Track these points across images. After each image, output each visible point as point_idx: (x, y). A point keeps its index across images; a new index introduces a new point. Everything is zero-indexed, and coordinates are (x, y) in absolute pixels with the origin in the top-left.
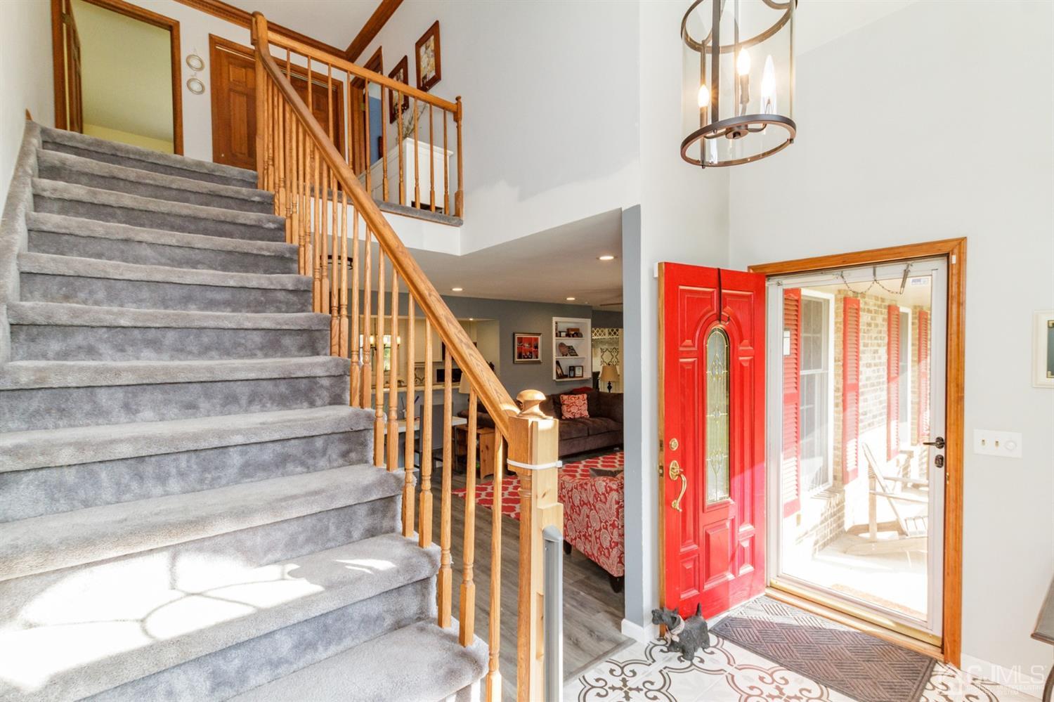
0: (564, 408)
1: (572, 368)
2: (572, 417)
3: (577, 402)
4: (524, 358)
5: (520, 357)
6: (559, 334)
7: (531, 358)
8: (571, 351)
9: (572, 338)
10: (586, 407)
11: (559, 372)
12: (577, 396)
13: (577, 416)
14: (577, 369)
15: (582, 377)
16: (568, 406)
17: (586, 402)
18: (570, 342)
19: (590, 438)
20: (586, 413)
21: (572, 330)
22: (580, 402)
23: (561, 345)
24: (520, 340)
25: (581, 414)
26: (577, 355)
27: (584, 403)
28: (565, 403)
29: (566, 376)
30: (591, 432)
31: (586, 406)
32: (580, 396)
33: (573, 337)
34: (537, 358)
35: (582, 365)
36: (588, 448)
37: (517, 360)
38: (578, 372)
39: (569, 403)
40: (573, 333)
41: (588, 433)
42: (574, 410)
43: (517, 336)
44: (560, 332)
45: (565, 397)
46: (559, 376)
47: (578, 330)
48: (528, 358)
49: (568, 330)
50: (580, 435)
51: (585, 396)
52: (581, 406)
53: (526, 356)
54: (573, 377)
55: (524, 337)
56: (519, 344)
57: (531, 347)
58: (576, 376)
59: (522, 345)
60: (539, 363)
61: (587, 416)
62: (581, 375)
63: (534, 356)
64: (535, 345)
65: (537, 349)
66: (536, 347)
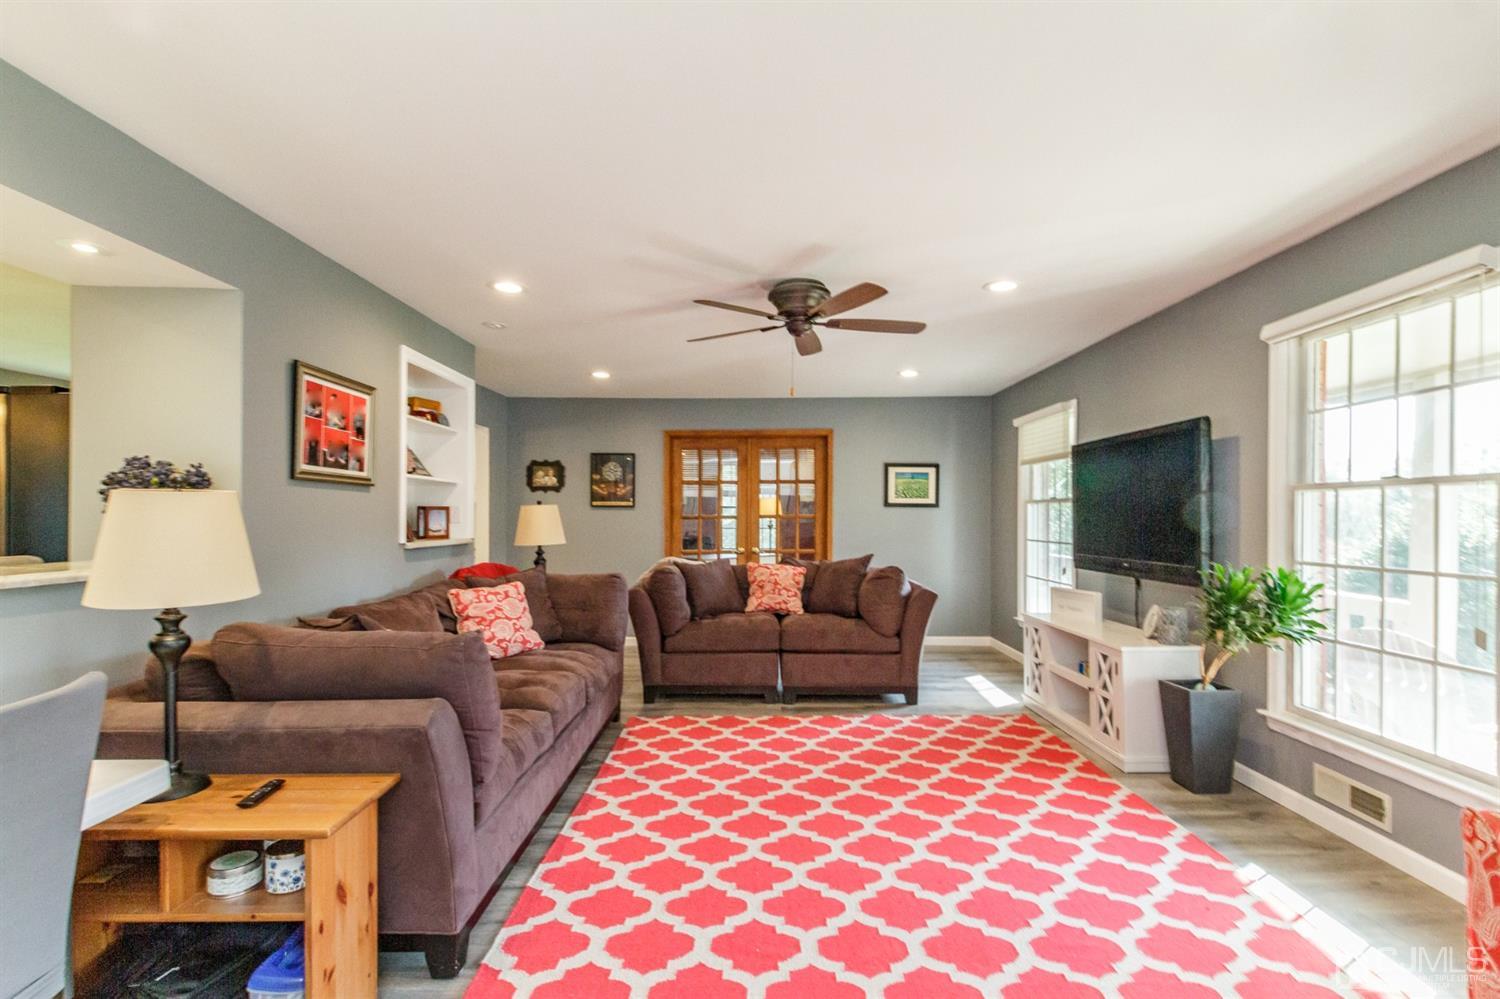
0: (470, 629)
3: (506, 608)
4: (326, 464)
5: (313, 458)
7: (345, 467)
10: (527, 621)
12: (500, 589)
13: (514, 649)
14: (432, 515)
15: (446, 537)
16: (479, 620)
17: (525, 604)
20: (534, 638)
22: (509, 606)
24: (315, 395)
25: (525, 642)
26: (429, 475)
27: (523, 609)
28: (471, 612)
31: (529, 616)
32: (509, 588)
34: (361, 468)
35: (446, 505)
37: (303, 466)
38: (436, 523)
39: (483, 614)
42: (502, 630)
43: (305, 378)
45: (467, 595)
48: (337, 465)
51: (519, 585)
52: (518, 619)
53: (332, 460)
54: (426, 537)
55: (328, 388)
56: (310, 410)
57: (344, 428)
58: (431, 533)
59: (319, 416)
60: (365, 484)
61: (538, 645)
62: (443, 533)
63: (353, 462)
64: (358, 424)
65: (363, 438)
66: (360, 432)
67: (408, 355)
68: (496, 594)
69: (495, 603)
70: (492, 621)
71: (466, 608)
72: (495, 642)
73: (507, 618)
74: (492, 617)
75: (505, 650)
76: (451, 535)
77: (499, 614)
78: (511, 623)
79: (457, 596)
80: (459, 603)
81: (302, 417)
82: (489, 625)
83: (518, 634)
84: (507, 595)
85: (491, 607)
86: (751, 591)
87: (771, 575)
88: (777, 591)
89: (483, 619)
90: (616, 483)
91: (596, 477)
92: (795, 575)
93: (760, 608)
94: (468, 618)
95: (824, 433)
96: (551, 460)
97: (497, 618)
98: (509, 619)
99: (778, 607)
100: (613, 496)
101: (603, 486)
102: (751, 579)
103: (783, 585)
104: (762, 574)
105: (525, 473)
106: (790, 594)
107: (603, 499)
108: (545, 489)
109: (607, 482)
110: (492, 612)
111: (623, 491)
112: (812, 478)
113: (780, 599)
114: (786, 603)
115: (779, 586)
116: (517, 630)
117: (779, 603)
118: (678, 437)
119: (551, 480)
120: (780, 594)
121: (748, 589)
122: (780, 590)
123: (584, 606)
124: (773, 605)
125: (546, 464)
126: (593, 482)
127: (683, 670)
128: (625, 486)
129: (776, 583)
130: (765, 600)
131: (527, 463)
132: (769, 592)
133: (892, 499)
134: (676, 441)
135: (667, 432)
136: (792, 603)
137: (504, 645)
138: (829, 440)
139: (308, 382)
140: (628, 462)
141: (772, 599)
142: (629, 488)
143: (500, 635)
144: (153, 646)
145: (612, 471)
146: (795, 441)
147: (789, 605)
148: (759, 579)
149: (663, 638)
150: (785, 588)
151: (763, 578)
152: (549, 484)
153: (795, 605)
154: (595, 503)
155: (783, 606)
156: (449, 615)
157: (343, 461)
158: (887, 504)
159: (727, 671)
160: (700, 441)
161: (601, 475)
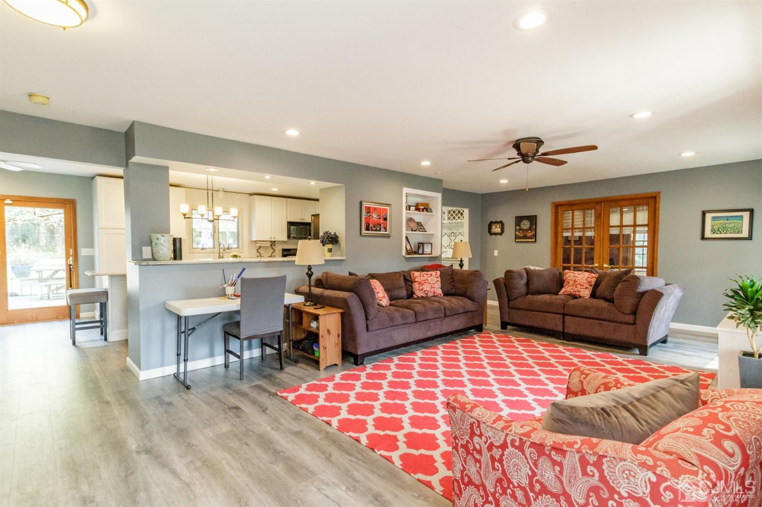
0: (416, 286)
1: (421, 245)
2: (425, 296)
3: (430, 279)
4: (372, 230)
5: (367, 229)
6: (408, 208)
7: (380, 231)
8: (420, 227)
9: (421, 212)
10: (438, 285)
11: (409, 248)
12: (429, 273)
13: (430, 295)
14: (425, 246)
15: (431, 254)
16: (420, 283)
17: (439, 279)
18: (419, 217)
19: (447, 320)
20: (439, 291)
21: (422, 204)
22: (432, 280)
23: (410, 220)
24: (368, 210)
25: (434, 292)
26: (426, 231)
27: (438, 281)
28: (417, 280)
29: (415, 253)
30: (448, 313)
31: (439, 283)
32: (433, 273)
33: (423, 211)
34: (386, 231)
35: (431, 242)
36: (444, 331)
37: (364, 232)
38: (427, 249)
39: (421, 281)
40: (423, 207)
41: (445, 314)
42: (426, 287)
43: (365, 205)
44: (410, 206)
45: (417, 274)
46: (408, 253)
47: (428, 205)
48: (376, 230)
49: (417, 204)
50: (437, 316)
51: (438, 273)
52: (433, 284)
53: (374, 229)
54: (422, 254)
55: (372, 207)
56: (366, 214)
57: (379, 219)
58: (425, 253)
59: (370, 216)
60: (388, 236)
61: (441, 294)
62: (430, 253)
63: (382, 229)
64: (384, 217)
65: (387, 221)
66: (385, 219)
67: (406, 190)
68: (427, 274)
69: (426, 278)
70: (423, 284)
71: (416, 278)
72: (423, 291)
73: (429, 283)
74: (424, 282)
75: (427, 294)
76: (433, 253)
77: (426, 281)
78: (430, 285)
79: (413, 274)
80: (413, 276)
81: (363, 217)
82: (422, 285)
83: (432, 289)
84: (431, 275)
85: (424, 279)
86: (564, 284)
87: (574, 277)
88: (575, 285)
89: (421, 283)
90: (527, 230)
91: (518, 228)
92: (588, 277)
93: (565, 293)
94: (416, 282)
95: (653, 195)
96: (498, 221)
97: (425, 283)
98: (430, 284)
99: (574, 293)
100: (525, 237)
101: (521, 232)
102: (565, 278)
103: (579, 282)
104: (570, 276)
105: (487, 227)
106: (582, 287)
107: (520, 238)
108: (496, 234)
109: (523, 230)
110: (424, 280)
111: (530, 234)
112: (646, 223)
113: (576, 290)
114: (579, 292)
115: (576, 283)
116: (432, 288)
117: (575, 292)
118: (561, 205)
119: (498, 230)
120: (576, 287)
121: (563, 284)
122: (576, 285)
123: (463, 282)
124: (572, 292)
125: (496, 222)
126: (516, 230)
127: (519, 317)
128: (531, 232)
129: (575, 281)
130: (568, 289)
131: (489, 222)
132: (571, 286)
133: (708, 234)
134: (558, 208)
135: (553, 203)
136: (583, 292)
137: (426, 292)
138: (658, 200)
139: (365, 207)
140: (533, 219)
141: (572, 289)
142: (534, 232)
143: (425, 289)
144: (307, 274)
145: (526, 225)
146: (634, 202)
147: (580, 293)
148: (568, 279)
149: (509, 301)
150: (579, 284)
151: (570, 278)
152: (497, 232)
153: (586, 293)
154: (517, 240)
155: (577, 293)
156: (410, 280)
157: (378, 229)
158: (703, 238)
159: (536, 320)
160: (572, 205)
161: (520, 226)
